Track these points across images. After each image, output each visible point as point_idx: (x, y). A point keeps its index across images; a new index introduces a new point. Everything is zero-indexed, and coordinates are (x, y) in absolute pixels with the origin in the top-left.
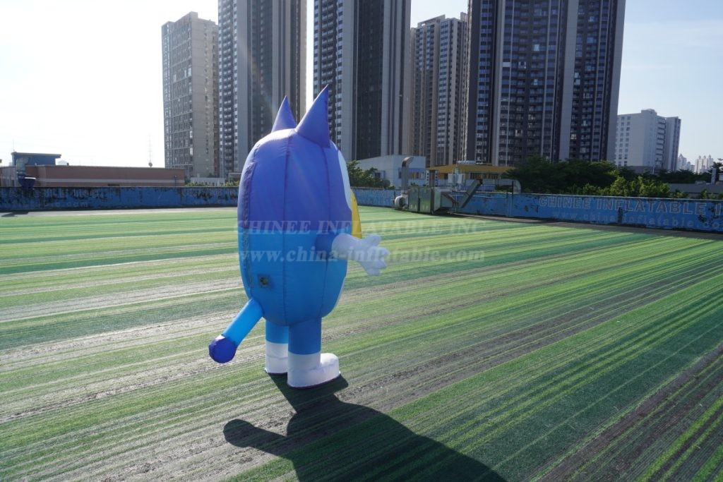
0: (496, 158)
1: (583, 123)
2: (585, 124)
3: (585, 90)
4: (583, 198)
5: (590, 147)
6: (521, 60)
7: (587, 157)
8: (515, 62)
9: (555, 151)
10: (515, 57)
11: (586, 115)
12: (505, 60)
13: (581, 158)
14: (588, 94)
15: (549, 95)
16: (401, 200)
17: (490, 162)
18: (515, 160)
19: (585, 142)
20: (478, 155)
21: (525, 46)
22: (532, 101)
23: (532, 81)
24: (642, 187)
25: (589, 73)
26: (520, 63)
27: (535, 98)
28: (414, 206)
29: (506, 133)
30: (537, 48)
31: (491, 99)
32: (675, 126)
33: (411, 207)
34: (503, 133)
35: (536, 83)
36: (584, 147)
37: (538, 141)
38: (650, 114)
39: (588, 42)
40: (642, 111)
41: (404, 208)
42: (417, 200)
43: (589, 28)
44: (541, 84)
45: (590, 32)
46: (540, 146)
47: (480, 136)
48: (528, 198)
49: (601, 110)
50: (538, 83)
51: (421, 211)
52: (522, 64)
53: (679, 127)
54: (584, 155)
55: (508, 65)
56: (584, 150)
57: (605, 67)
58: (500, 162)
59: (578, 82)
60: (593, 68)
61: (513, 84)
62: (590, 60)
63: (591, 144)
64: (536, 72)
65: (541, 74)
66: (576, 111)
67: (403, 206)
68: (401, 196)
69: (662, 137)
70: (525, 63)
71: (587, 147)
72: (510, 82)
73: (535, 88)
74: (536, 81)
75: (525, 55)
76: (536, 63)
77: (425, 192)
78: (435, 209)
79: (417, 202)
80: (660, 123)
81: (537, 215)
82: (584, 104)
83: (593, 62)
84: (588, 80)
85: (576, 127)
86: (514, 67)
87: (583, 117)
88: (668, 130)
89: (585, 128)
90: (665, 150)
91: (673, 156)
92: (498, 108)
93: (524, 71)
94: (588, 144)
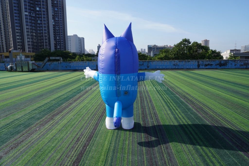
0: (27, 50)
1: (57, 38)
2: (58, 38)
3: (56, 26)
4: (85, 62)
5: (60, 46)
6: (32, 13)
7: (60, 49)
8: (30, 13)
9: (49, 47)
10: (30, 11)
11: (58, 35)
12: (25, 12)
13: (58, 49)
14: (57, 28)
15: (45, 27)
16: (11, 67)
17: (25, 51)
18: (35, 50)
19: (58, 44)
20: (19, 48)
21: (33, 7)
22: (38, 28)
23: (38, 21)
24: (85, 58)
25: (57, 21)
26: (32, 14)
27: (40, 27)
28: (19, 69)
29: (30, 40)
30: (38, 9)
31: (21, 26)
32: (83, 40)
33: (18, 70)
34: (29, 40)
35: (39, 22)
36: (58, 46)
37: (43, 43)
38: (76, 36)
39: (55, 10)
40: (74, 35)
41: (12, 70)
42: (21, 66)
43: (55, 5)
44: (41, 22)
45: (56, 6)
46: (44, 45)
47: (18, 41)
48: (66, 63)
49: (62, 33)
50: (40, 22)
51: (23, 71)
52: (33, 14)
53: (84, 41)
54: (59, 49)
55: (27, 13)
56: (58, 47)
57: (62, 19)
58: (29, 51)
59: (54, 23)
60: (58, 19)
61: (30, 21)
62: (56, 16)
63: (61, 45)
64: (39, 18)
65: (41, 19)
66: (54, 33)
67: (12, 69)
68: (10, 65)
69: (80, 43)
70: (34, 14)
71: (59, 46)
72: (29, 21)
73: (39, 24)
74: (39, 21)
75: (33, 11)
76: (38, 14)
77: (25, 63)
78: (30, 70)
79: (21, 68)
80: (79, 39)
81: (70, 69)
82: (57, 31)
83: (58, 17)
84: (57, 23)
85: (55, 39)
86: (30, 15)
87: (57, 36)
88: (81, 41)
89: (58, 39)
90: (81, 47)
91: (84, 49)
92: (25, 30)
93: (34, 17)
94: (60, 45)
